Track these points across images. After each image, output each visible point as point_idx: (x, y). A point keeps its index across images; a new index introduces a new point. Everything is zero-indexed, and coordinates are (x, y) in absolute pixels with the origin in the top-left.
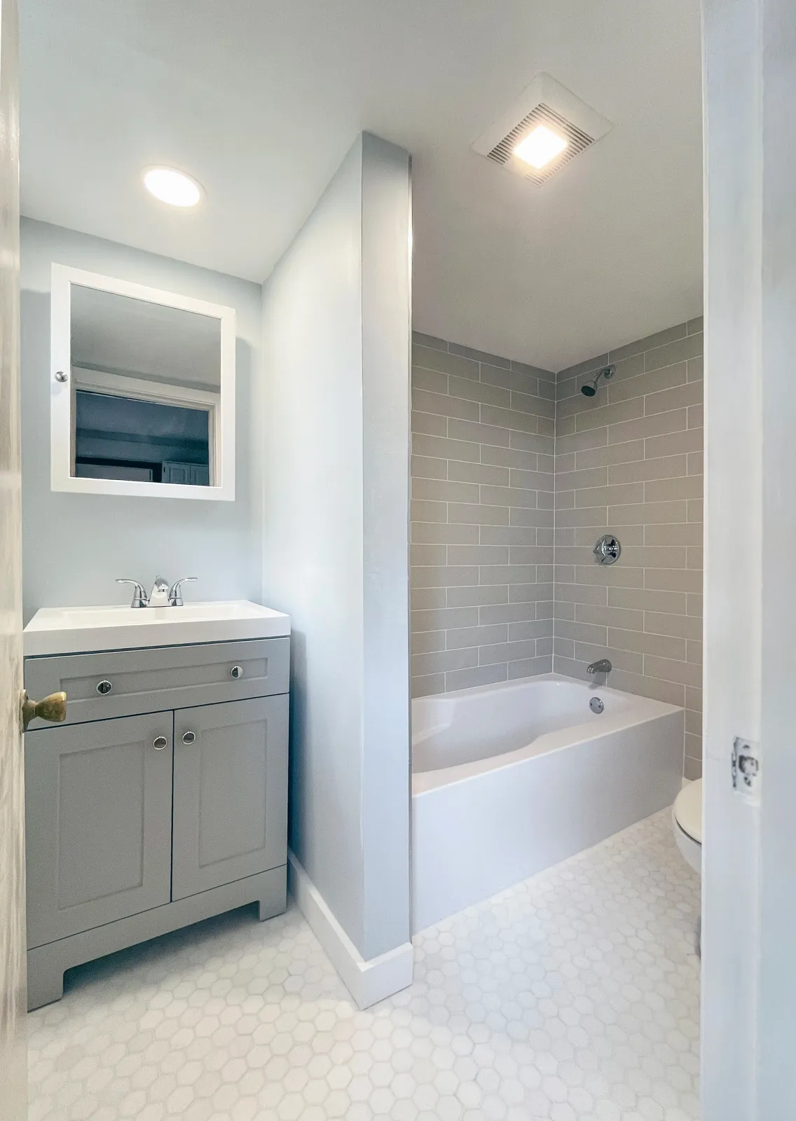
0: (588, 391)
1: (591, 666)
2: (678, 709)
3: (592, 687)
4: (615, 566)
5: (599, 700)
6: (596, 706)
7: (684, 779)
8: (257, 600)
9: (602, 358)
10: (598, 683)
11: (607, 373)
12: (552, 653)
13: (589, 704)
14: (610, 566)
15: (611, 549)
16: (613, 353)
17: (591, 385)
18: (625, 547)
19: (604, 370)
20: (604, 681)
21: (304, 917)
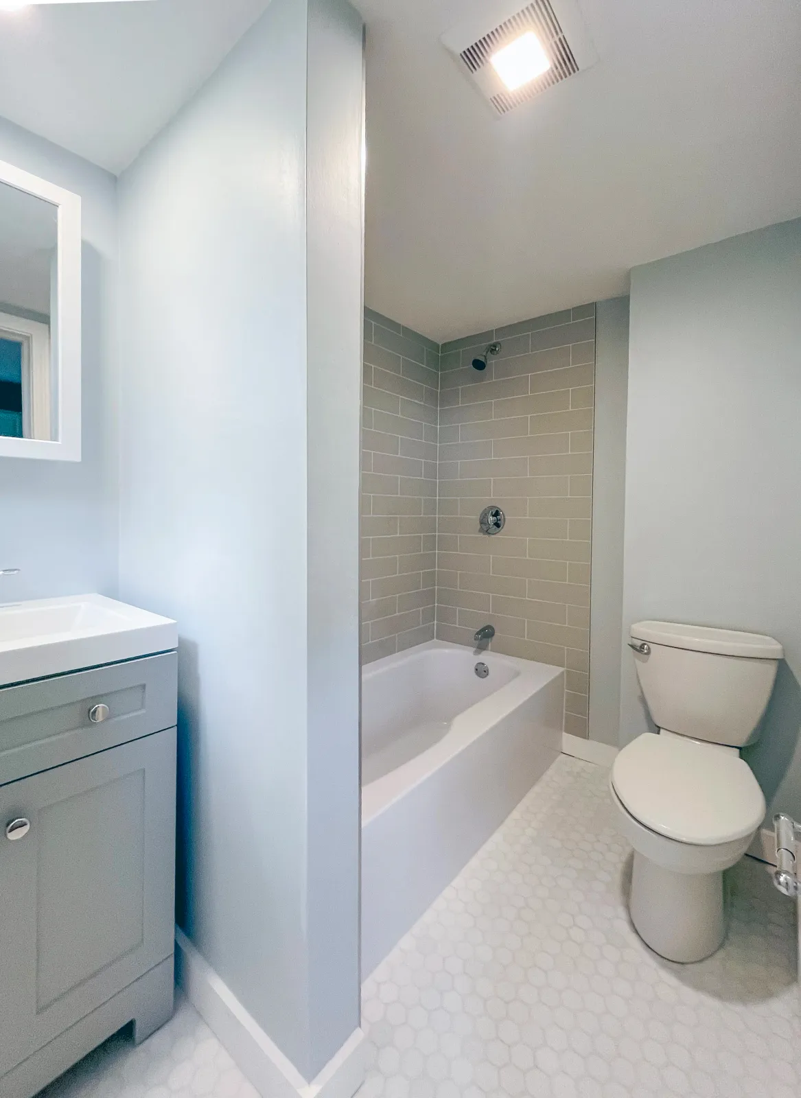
0: (479, 365)
1: (478, 633)
2: (561, 669)
3: (477, 653)
4: (501, 535)
5: (483, 664)
6: (482, 671)
7: (564, 733)
8: (113, 591)
9: (488, 334)
10: (481, 648)
11: (493, 349)
12: (434, 620)
13: (473, 670)
14: (493, 536)
15: (494, 520)
16: (502, 331)
17: (482, 359)
18: (509, 517)
19: (491, 345)
20: (487, 645)
21: (201, 1016)
